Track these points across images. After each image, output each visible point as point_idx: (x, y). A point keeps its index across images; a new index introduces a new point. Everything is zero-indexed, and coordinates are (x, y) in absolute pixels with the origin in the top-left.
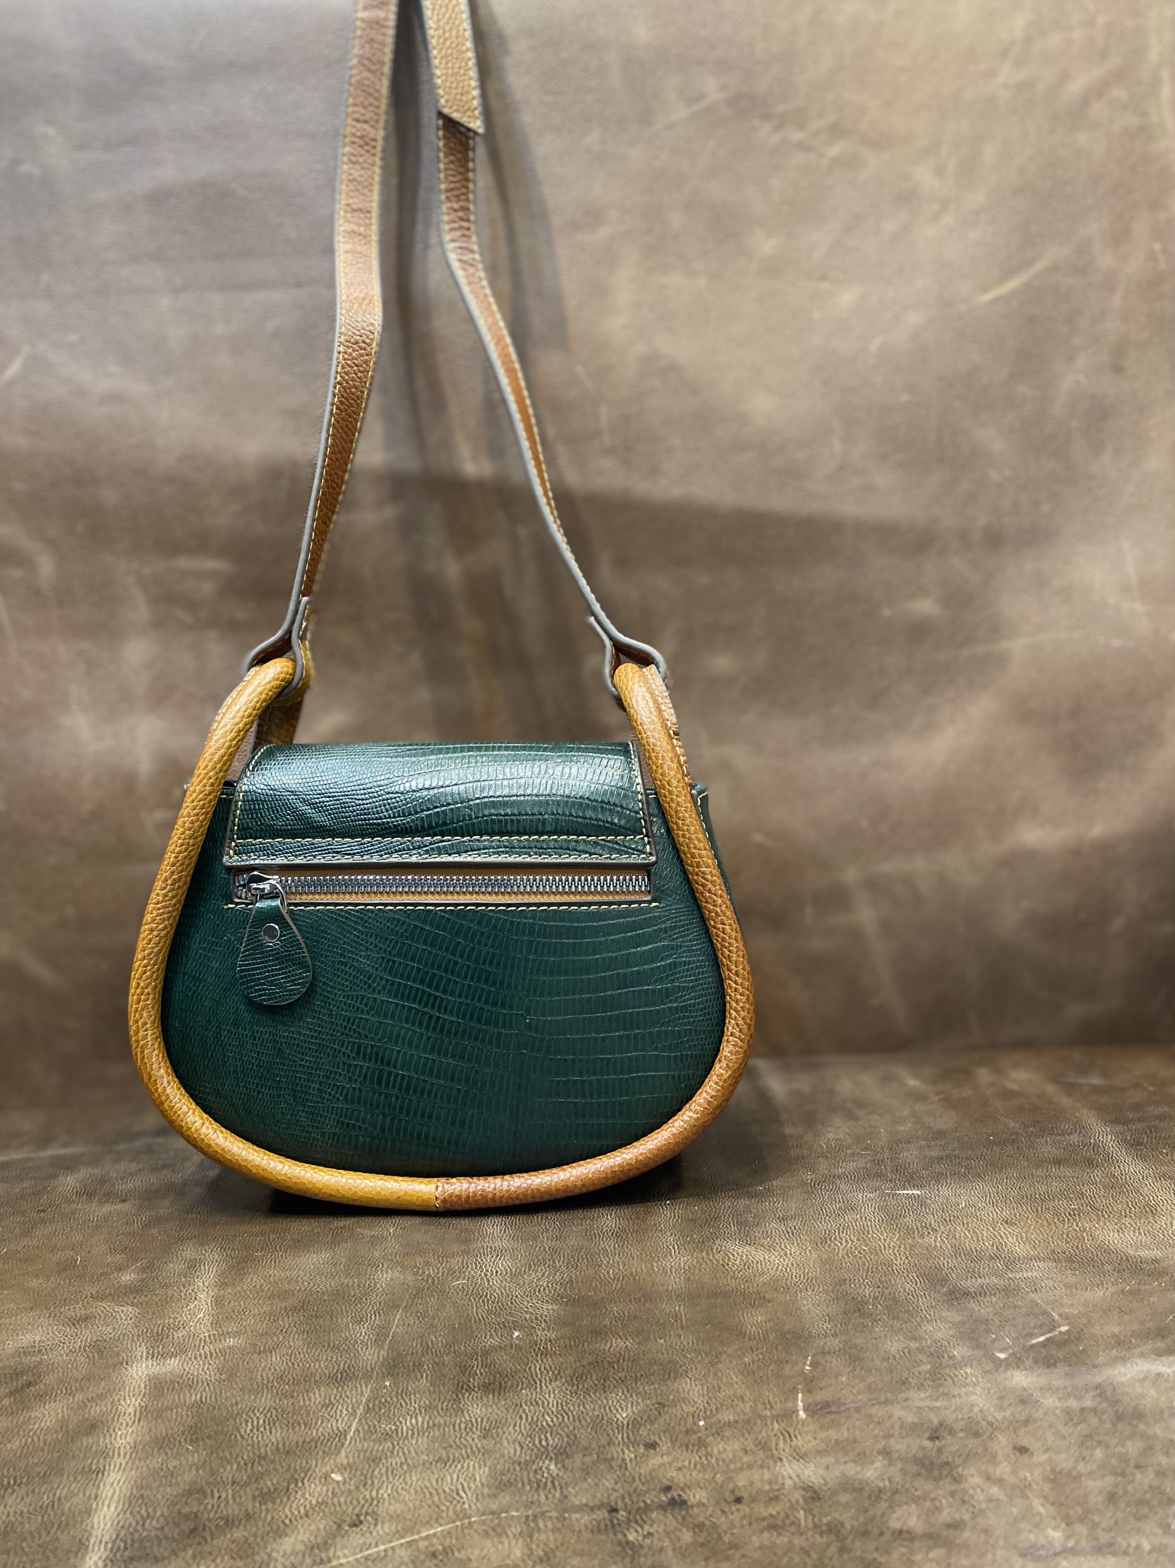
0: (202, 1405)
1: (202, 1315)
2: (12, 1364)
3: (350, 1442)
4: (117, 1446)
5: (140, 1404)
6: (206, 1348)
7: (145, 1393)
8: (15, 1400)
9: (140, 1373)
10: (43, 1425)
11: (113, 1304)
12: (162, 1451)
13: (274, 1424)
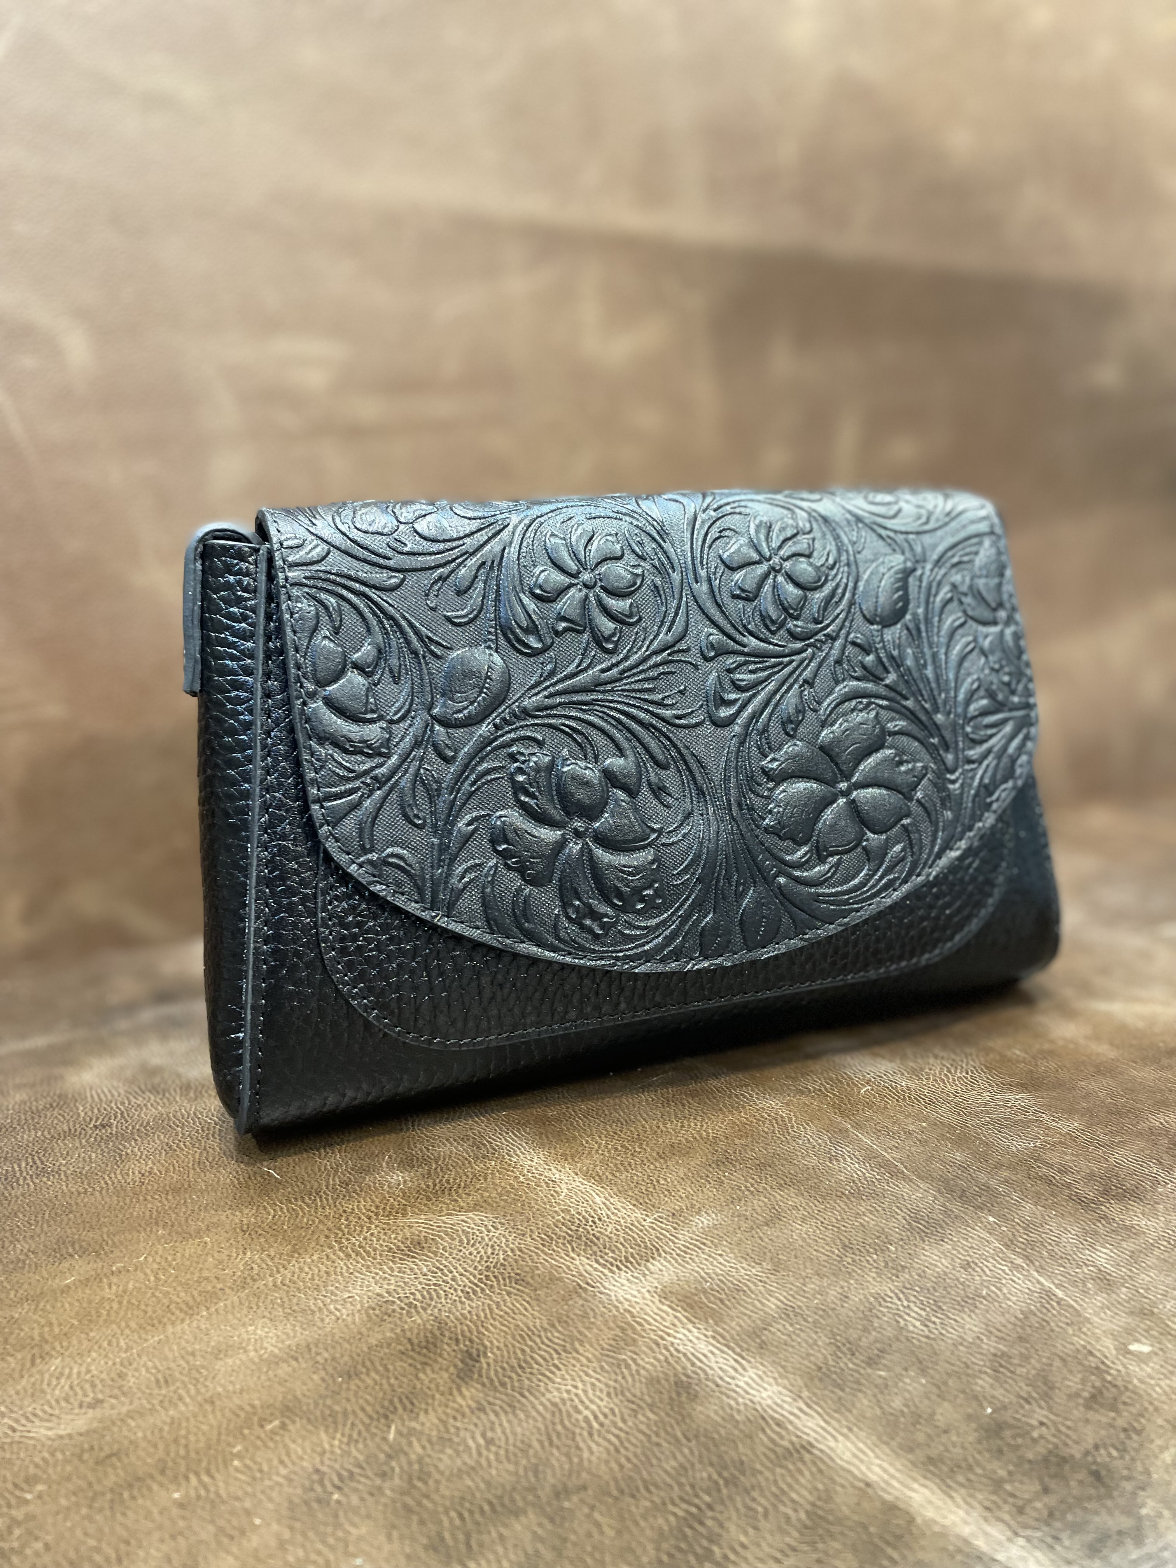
0: (798, 1310)
1: (598, 1200)
2: (388, 1334)
3: (1076, 1301)
4: (770, 1402)
5: (706, 1336)
6: (680, 1236)
7: (687, 1318)
8: (484, 1385)
9: (635, 1293)
10: (594, 1407)
11: (431, 1216)
12: (847, 1390)
13: (940, 1307)
